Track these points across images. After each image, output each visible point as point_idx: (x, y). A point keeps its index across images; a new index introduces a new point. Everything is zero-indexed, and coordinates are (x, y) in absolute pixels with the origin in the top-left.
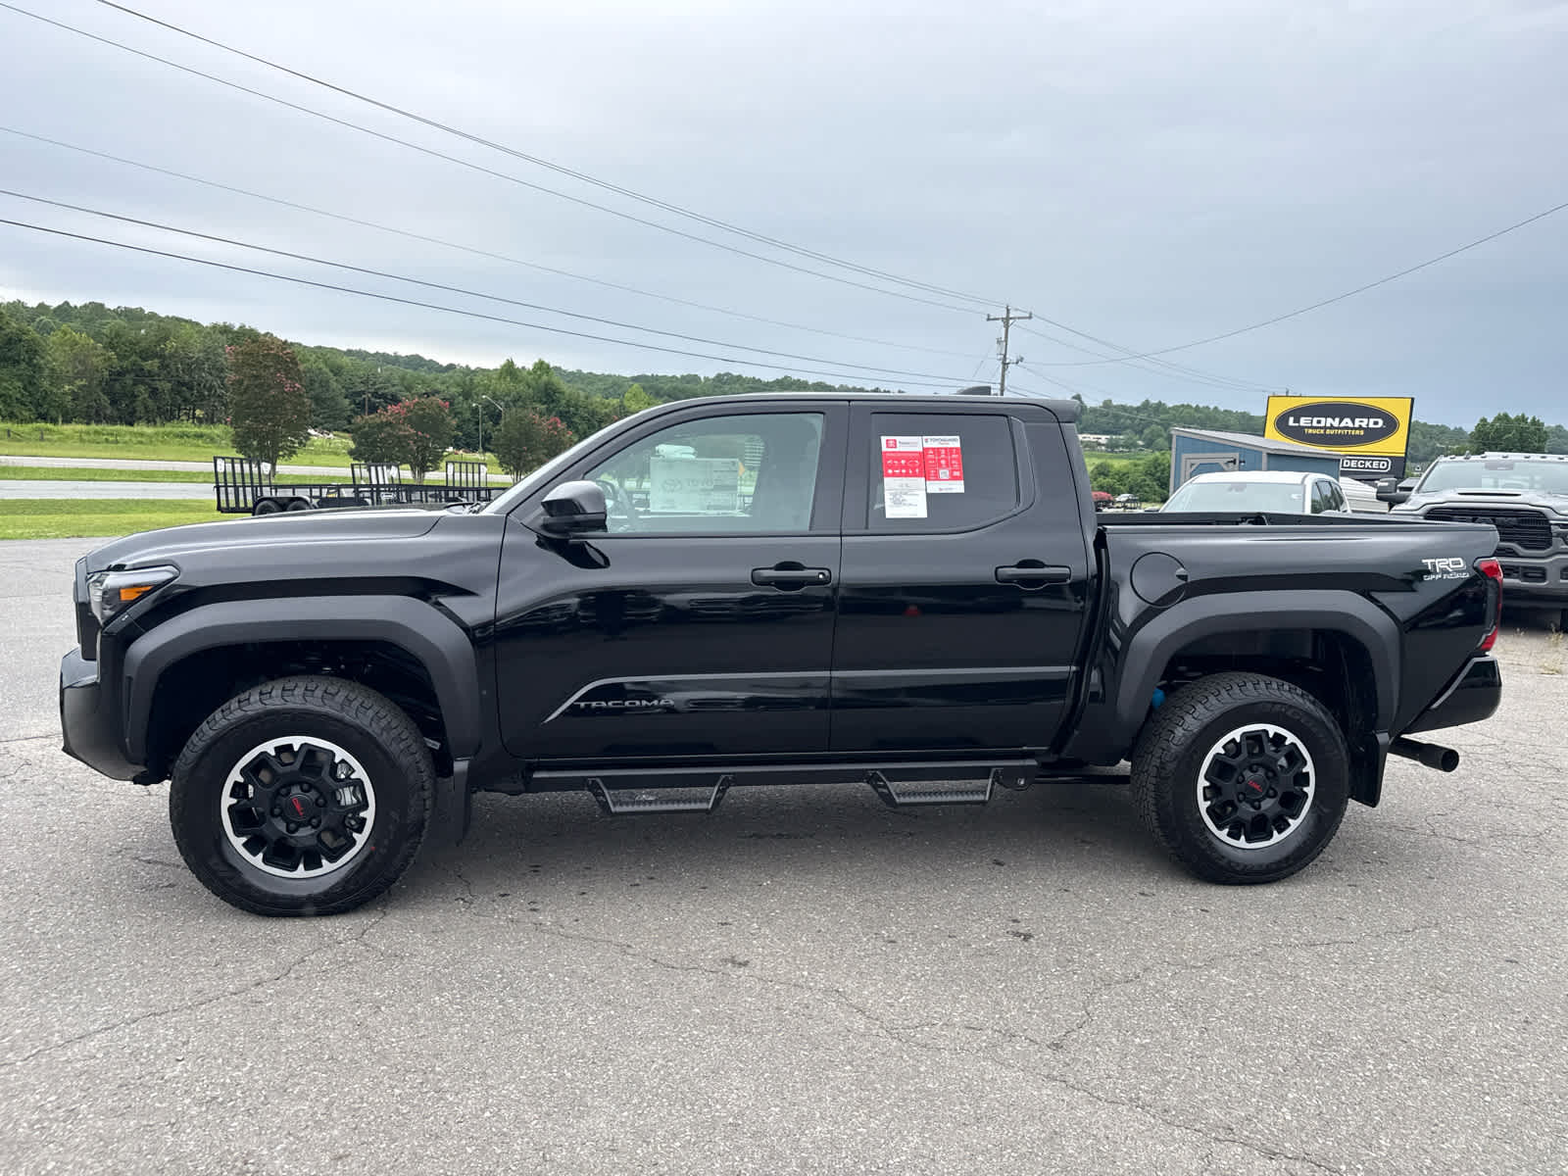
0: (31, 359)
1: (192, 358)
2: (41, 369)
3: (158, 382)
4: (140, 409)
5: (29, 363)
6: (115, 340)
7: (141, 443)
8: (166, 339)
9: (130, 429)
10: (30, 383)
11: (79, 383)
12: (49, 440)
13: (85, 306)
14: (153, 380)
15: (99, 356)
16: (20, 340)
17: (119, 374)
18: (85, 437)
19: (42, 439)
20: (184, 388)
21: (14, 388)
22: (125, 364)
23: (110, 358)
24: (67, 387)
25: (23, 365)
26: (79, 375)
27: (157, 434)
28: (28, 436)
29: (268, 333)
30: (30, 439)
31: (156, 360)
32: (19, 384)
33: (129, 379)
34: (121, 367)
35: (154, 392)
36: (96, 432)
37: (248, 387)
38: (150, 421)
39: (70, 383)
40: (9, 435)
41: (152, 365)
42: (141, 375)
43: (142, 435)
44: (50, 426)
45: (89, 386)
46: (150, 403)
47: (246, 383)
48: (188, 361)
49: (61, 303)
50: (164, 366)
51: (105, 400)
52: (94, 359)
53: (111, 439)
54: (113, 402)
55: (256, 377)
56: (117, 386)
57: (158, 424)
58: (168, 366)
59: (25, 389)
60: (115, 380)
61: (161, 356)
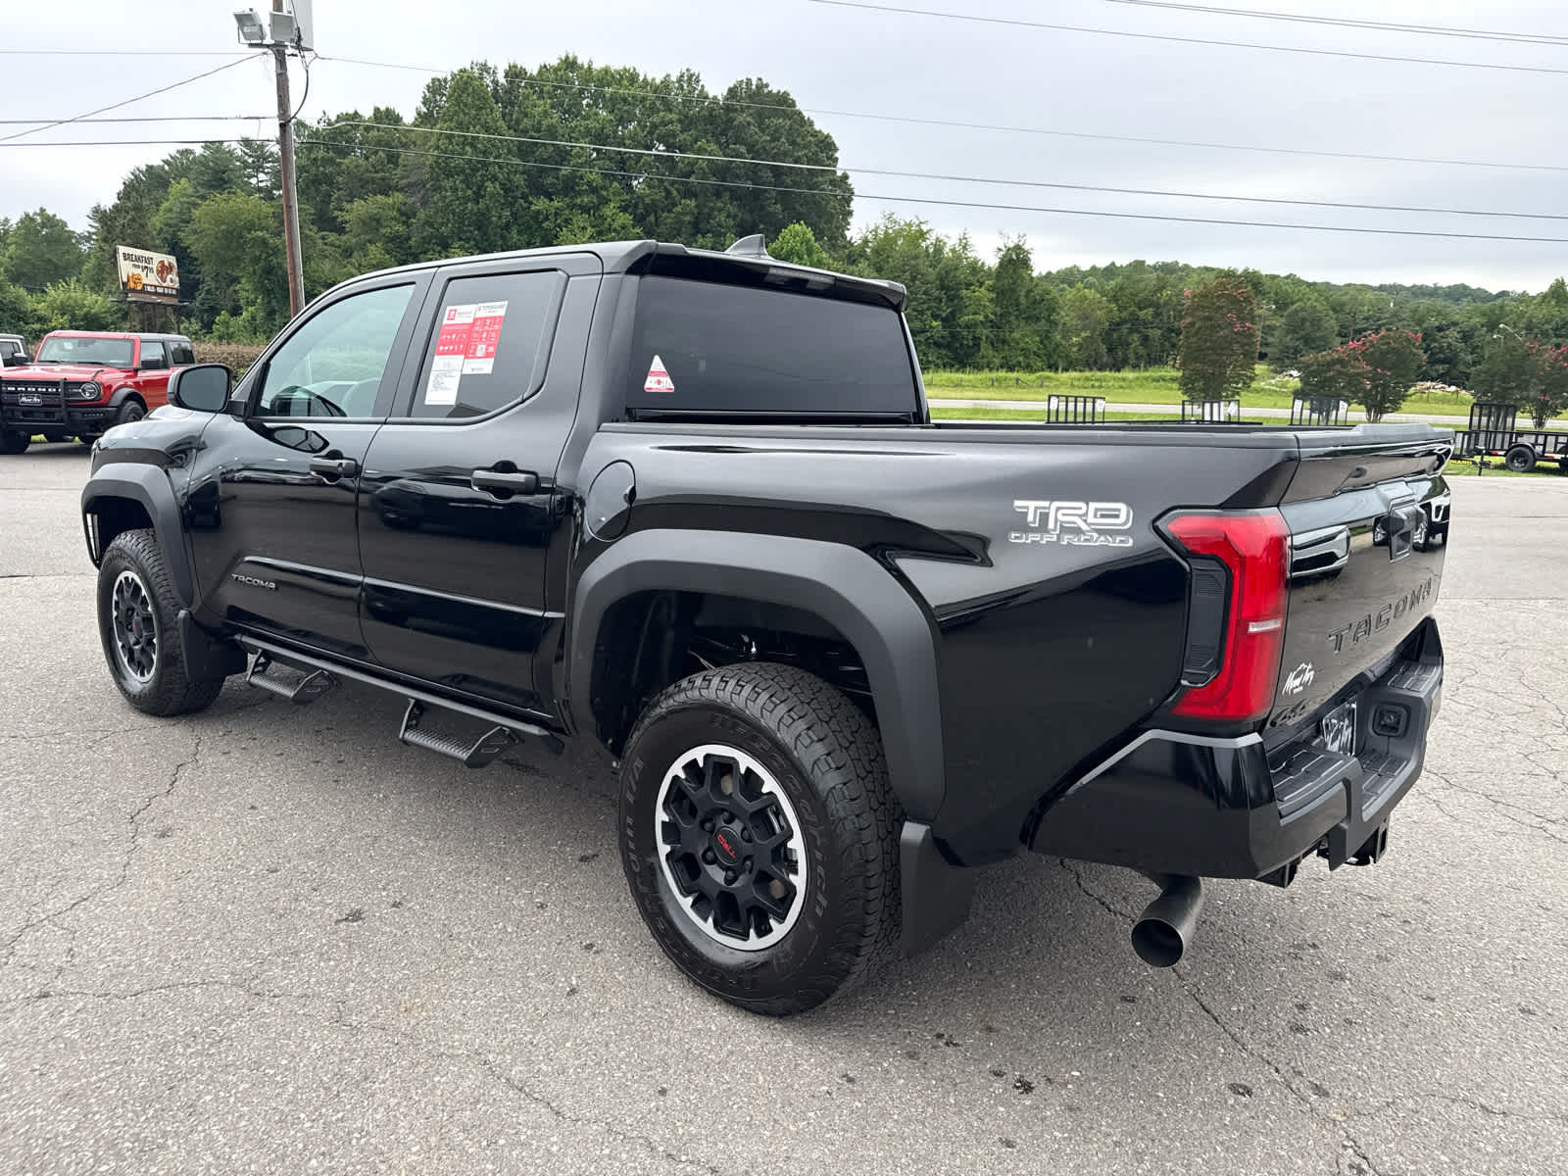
0: (1049, 316)
1: (1184, 304)
2: (1056, 324)
3: (1150, 330)
4: (1132, 356)
5: (1048, 320)
6: (1119, 294)
7: (1121, 387)
8: (1163, 288)
9: (1117, 374)
10: (1046, 337)
11: (1083, 334)
12: (1047, 386)
13: (1130, 265)
14: (1147, 328)
15: (1103, 308)
16: (1043, 300)
17: (1118, 324)
18: (1076, 383)
19: (1041, 386)
20: (1173, 335)
21: (1033, 342)
22: (1125, 314)
23: (1111, 311)
24: (1074, 339)
25: (1043, 321)
26: (1084, 329)
27: (1137, 378)
28: (1031, 384)
29: (1291, 274)
30: (1032, 387)
31: (1151, 309)
32: (1037, 339)
33: (1125, 329)
34: (1120, 318)
35: (1146, 339)
36: (1087, 379)
37: (1200, 328)
38: (1136, 367)
39: (1078, 336)
40: (1017, 383)
41: (1147, 314)
42: (1136, 324)
43: (1124, 380)
44: (1052, 374)
45: (1092, 337)
46: (1142, 351)
47: (1197, 325)
48: (1180, 308)
49: (1108, 264)
50: (1157, 314)
51: (1103, 348)
52: (1098, 312)
53: (1097, 384)
54: (1110, 350)
55: (1209, 318)
56: (1115, 336)
57: (1142, 369)
58: (1161, 314)
59: (1041, 343)
60: (1114, 330)
61: (1157, 306)
